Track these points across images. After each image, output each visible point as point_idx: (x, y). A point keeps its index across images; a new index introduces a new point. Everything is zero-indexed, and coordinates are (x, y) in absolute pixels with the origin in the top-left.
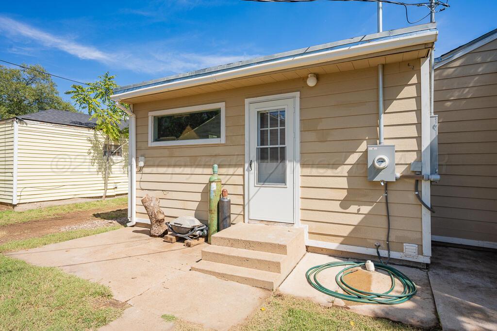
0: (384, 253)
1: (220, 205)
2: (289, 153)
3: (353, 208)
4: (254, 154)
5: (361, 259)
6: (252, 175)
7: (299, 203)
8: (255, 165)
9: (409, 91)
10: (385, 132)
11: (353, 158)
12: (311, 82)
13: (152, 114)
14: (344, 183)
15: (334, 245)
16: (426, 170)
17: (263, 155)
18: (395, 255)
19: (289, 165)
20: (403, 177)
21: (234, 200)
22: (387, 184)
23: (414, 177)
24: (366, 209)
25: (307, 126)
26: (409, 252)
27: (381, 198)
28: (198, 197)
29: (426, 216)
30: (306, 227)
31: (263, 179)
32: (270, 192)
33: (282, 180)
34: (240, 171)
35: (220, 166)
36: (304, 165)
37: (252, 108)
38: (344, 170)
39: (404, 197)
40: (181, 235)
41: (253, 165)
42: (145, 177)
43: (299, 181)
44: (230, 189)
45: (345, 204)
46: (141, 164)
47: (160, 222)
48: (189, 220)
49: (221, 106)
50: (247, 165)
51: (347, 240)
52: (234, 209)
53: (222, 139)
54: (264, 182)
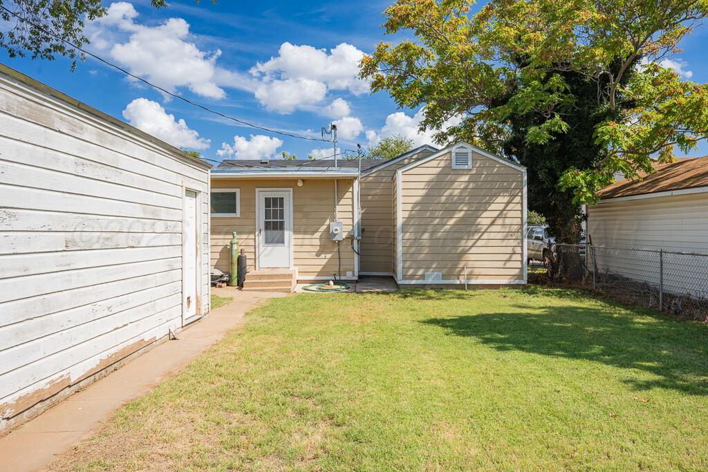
0: (338, 278)
1: (239, 259)
2: (286, 225)
3: (323, 256)
4: (262, 226)
5: (327, 282)
6: (261, 238)
7: (292, 255)
8: (263, 232)
9: (348, 195)
10: (338, 215)
11: (323, 228)
12: (300, 184)
14: (317, 242)
15: (312, 277)
16: (356, 235)
17: (268, 226)
18: (342, 278)
19: (287, 233)
20: (346, 238)
21: (248, 256)
22: (339, 241)
23: (351, 238)
24: (329, 256)
25: (297, 208)
26: (349, 276)
27: (336, 249)
28: (217, 256)
29: (356, 257)
30: (297, 269)
31: (267, 241)
32: (277, 249)
33: (281, 241)
34: (252, 236)
35: (239, 233)
36: (295, 232)
37: (261, 196)
38: (318, 235)
39: (346, 248)
41: (262, 232)
43: (293, 242)
44: (246, 249)
45: (318, 254)
49: (237, 191)
50: (257, 233)
51: (319, 274)
52: (249, 262)
53: (238, 214)
54: (270, 243)
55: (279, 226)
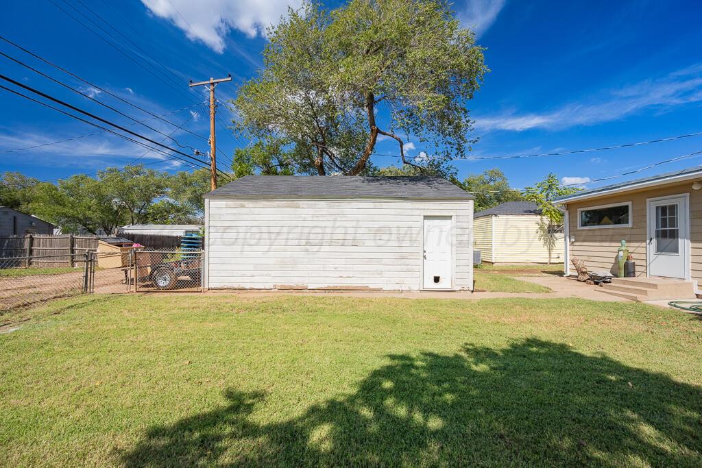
1: (626, 265)
2: (680, 233)
4: (653, 234)
6: (652, 247)
7: (690, 266)
8: (654, 241)
12: (696, 187)
13: (579, 210)
17: (661, 235)
19: (680, 241)
21: (638, 263)
28: (613, 261)
30: (695, 282)
31: (660, 250)
32: (665, 258)
33: (676, 250)
34: (644, 244)
35: (627, 241)
36: (693, 241)
37: (652, 205)
40: (597, 281)
41: (652, 241)
42: (575, 248)
43: (690, 251)
44: (633, 256)
46: (573, 240)
47: (584, 273)
48: (601, 273)
49: (629, 203)
50: (648, 241)
52: (638, 269)
53: (630, 225)
54: (662, 251)
55: (674, 235)
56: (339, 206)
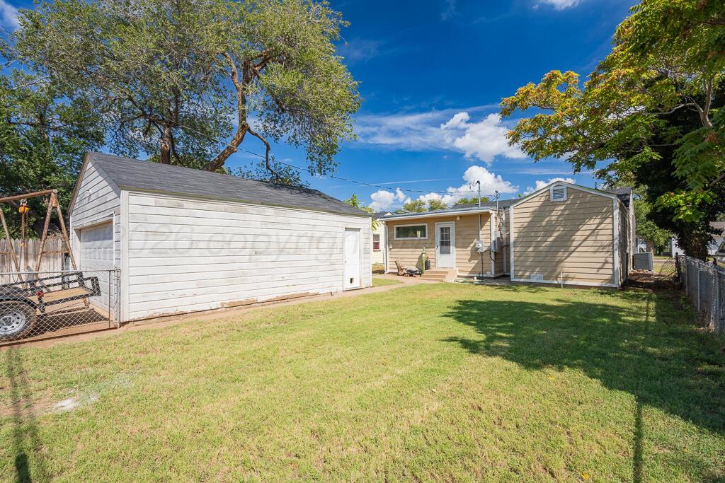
0: (481, 275)
1: (426, 262)
2: (451, 244)
3: (473, 261)
4: (439, 244)
5: (473, 277)
6: (438, 250)
7: (455, 261)
8: (439, 247)
9: (488, 223)
10: (481, 236)
11: (472, 245)
12: (458, 219)
13: (395, 226)
14: (469, 253)
15: (466, 274)
16: (493, 248)
17: (442, 244)
18: (484, 276)
19: (451, 247)
20: (486, 251)
21: (431, 260)
22: (482, 253)
23: (489, 250)
24: (476, 262)
25: (457, 234)
26: (488, 274)
27: (480, 258)
28: (417, 260)
29: (493, 262)
30: (457, 269)
31: (442, 252)
32: (445, 257)
33: (449, 253)
34: (434, 249)
35: (426, 248)
36: (456, 247)
37: (438, 226)
38: (469, 249)
39: (486, 257)
40: (411, 274)
42: (392, 253)
43: (455, 253)
44: (429, 256)
45: (470, 260)
46: (391, 247)
47: (402, 269)
48: (414, 269)
49: (426, 224)
50: (436, 248)
51: (471, 272)
52: (431, 264)
53: (427, 238)
54: (443, 253)
55: (448, 244)
56: (285, 214)
